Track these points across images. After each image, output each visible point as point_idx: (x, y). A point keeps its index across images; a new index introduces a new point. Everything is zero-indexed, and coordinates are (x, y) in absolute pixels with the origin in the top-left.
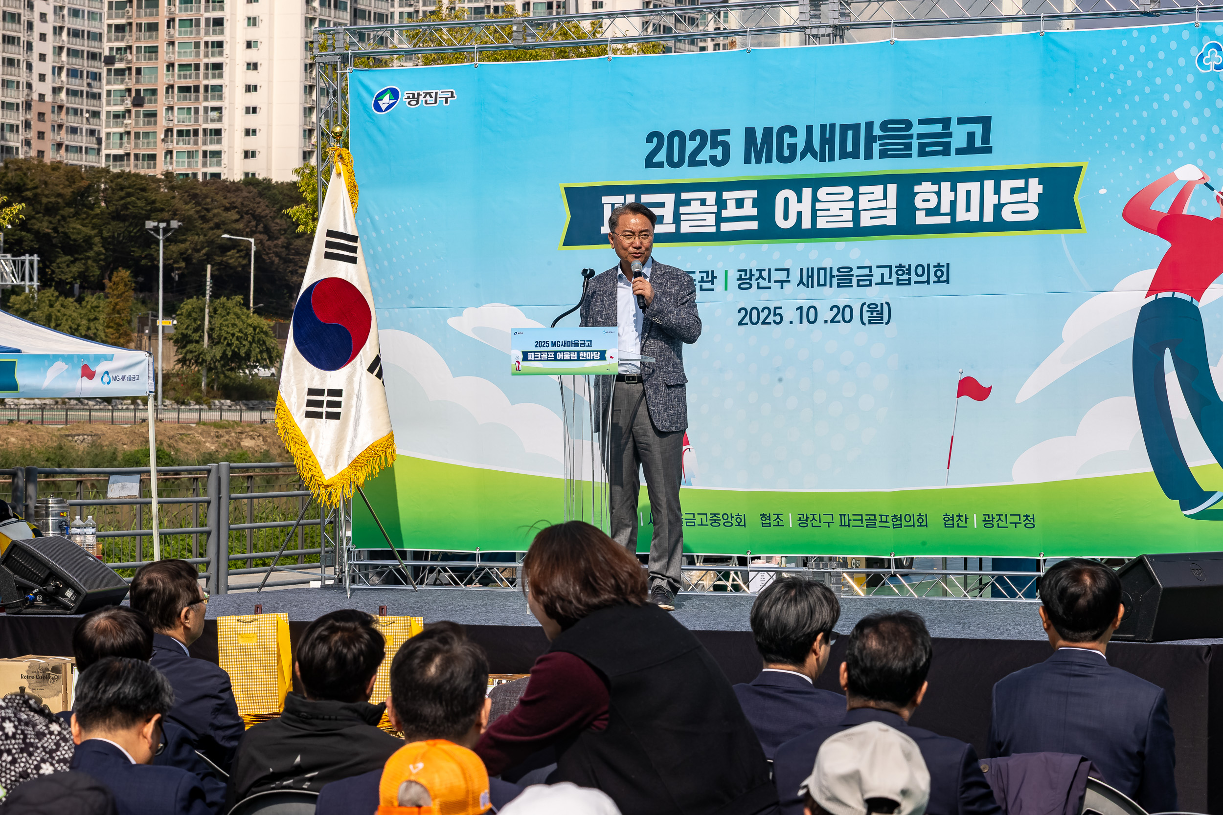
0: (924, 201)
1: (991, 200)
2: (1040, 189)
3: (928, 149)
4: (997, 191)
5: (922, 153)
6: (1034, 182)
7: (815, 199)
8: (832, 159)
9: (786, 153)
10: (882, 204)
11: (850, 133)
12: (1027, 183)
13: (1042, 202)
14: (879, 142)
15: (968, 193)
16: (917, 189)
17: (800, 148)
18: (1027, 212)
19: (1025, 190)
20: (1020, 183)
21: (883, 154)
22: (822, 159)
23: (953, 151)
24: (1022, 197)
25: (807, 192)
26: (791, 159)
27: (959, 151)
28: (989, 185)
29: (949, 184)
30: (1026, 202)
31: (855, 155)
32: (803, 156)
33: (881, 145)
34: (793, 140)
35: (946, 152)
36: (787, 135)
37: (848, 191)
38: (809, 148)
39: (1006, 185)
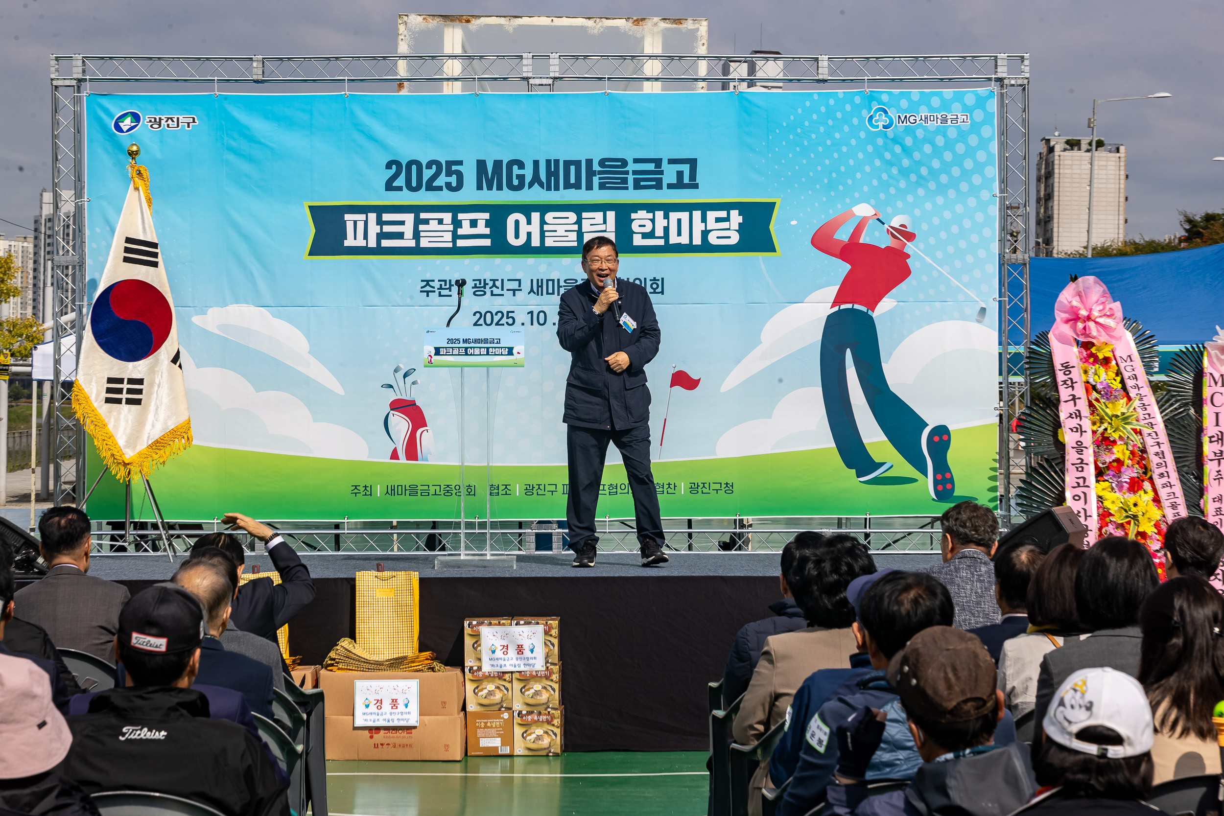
0: (640, 226)
1: (698, 227)
2: (740, 219)
3: (642, 183)
4: (704, 220)
5: (637, 186)
6: (734, 214)
7: (543, 222)
8: (557, 188)
9: (516, 182)
10: (603, 227)
11: (573, 168)
12: (729, 214)
13: (741, 229)
14: (598, 176)
15: (679, 221)
16: (633, 216)
17: (528, 179)
18: (729, 237)
19: (727, 219)
20: (723, 214)
21: (602, 186)
22: (549, 189)
23: (665, 186)
24: (725, 225)
25: (536, 216)
26: (520, 187)
27: (670, 186)
28: (697, 214)
29: (662, 212)
30: (729, 229)
31: (577, 186)
32: (531, 185)
33: (600, 178)
34: (521, 172)
35: (658, 186)
36: (515, 167)
37: (572, 217)
38: (536, 179)
39: (711, 215)
